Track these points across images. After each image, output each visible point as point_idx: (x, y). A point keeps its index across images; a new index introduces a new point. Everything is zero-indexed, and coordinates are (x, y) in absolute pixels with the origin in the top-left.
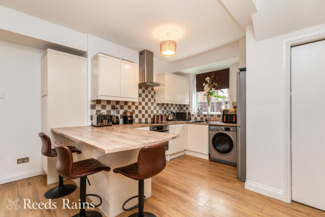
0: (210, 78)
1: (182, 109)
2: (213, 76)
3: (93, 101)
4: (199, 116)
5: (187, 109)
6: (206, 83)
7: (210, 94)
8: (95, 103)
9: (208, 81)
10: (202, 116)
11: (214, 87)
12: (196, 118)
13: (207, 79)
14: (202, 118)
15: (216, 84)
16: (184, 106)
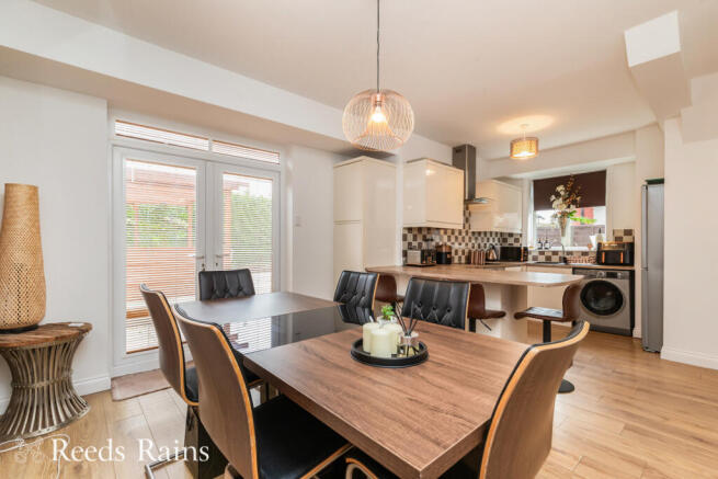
0: (565, 186)
1: (505, 240)
2: (570, 184)
3: (404, 228)
4: (542, 253)
5: (517, 240)
6: (558, 195)
7: (564, 215)
8: (406, 232)
9: (562, 193)
10: (550, 254)
11: (574, 202)
12: (535, 258)
13: (560, 188)
14: (548, 258)
15: (578, 199)
16: (511, 235)
